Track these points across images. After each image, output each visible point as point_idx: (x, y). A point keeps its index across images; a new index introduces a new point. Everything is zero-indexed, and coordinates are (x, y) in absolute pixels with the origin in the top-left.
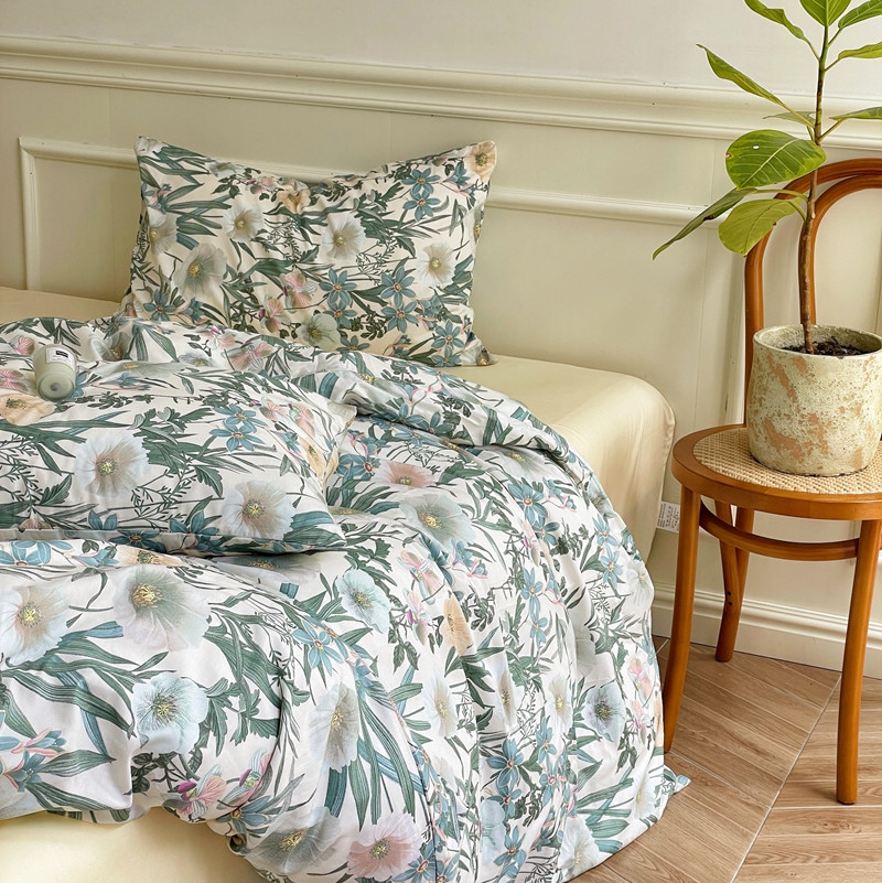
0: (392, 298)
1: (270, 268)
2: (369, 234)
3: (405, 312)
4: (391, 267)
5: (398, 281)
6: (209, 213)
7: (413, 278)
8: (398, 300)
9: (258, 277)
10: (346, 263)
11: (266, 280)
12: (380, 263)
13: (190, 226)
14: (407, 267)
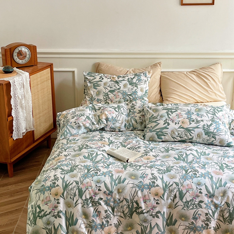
0: (134, 96)
1: (111, 91)
2: (130, 85)
3: (136, 98)
4: (134, 90)
5: (135, 92)
6: (99, 83)
7: (138, 92)
8: (135, 96)
9: (109, 93)
10: (126, 90)
11: (111, 93)
12: (132, 90)
13: (96, 85)
14: (137, 90)
